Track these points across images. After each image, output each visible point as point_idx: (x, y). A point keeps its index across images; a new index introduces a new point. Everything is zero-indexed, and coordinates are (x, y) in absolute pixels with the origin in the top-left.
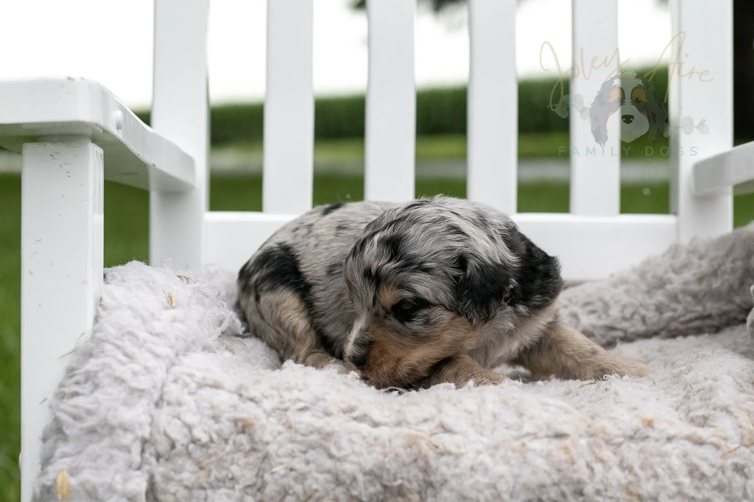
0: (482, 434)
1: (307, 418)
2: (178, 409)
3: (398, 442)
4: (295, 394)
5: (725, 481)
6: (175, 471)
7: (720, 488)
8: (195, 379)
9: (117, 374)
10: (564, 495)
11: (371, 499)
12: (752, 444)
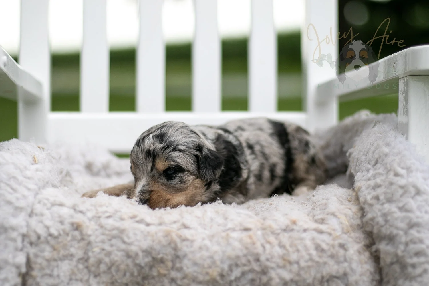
0: (205, 229)
1: (111, 221)
2: (41, 218)
3: (160, 234)
4: (104, 209)
5: (335, 252)
6: (41, 251)
7: (332, 256)
8: (50, 201)
9: (8, 199)
10: (249, 261)
11: (146, 265)
12: (348, 232)
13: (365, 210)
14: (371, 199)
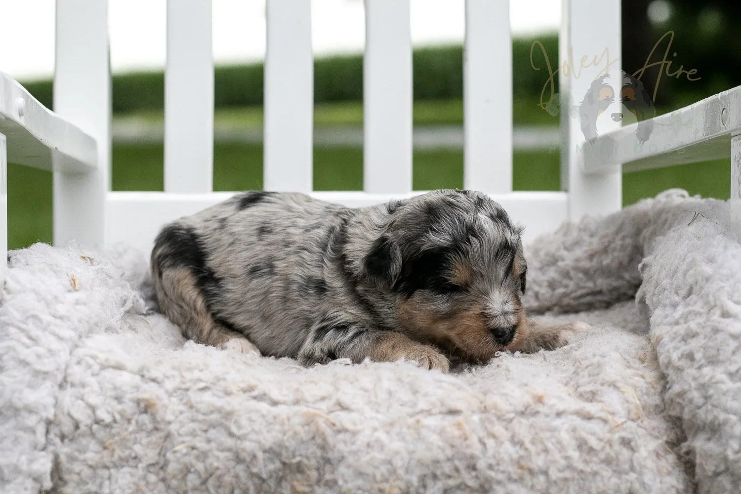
0: (378, 412)
1: (207, 398)
2: (82, 391)
3: (296, 420)
4: (196, 374)
5: (613, 454)
6: (79, 451)
7: (608, 461)
8: (98, 361)
9: (22, 357)
10: (457, 470)
11: (271, 477)
12: (639, 418)
13: (669, 379)
14: (680, 359)
